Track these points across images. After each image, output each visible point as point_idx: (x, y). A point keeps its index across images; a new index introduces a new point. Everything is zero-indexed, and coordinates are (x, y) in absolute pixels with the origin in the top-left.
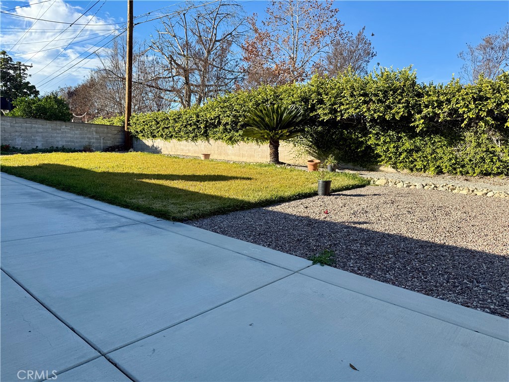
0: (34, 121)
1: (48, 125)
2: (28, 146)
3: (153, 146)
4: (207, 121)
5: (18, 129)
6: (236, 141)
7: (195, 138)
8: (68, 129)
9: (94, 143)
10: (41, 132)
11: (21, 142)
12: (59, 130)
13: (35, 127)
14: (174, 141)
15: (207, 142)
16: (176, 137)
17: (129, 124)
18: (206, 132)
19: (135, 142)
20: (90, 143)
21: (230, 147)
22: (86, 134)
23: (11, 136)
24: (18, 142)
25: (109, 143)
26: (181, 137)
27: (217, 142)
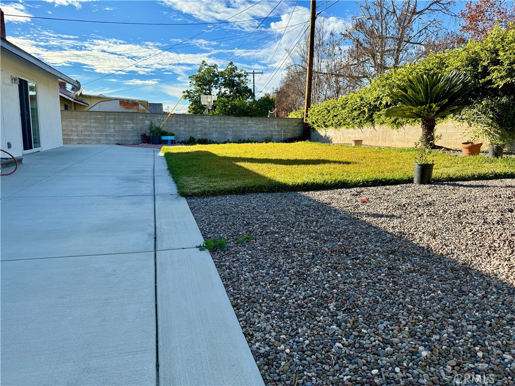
0: (227, 117)
1: (238, 120)
2: (222, 139)
3: (326, 135)
4: (370, 105)
5: (214, 125)
6: (401, 125)
7: (360, 125)
8: (254, 124)
9: (275, 135)
10: (232, 127)
11: (216, 136)
12: (246, 124)
13: (227, 123)
14: (343, 128)
15: (372, 127)
16: (345, 125)
17: (307, 116)
18: (371, 116)
19: (312, 134)
20: (272, 135)
21: (395, 131)
22: (268, 128)
23: (209, 131)
24: (215, 136)
25: (289, 135)
26: (348, 124)
27: (382, 127)
